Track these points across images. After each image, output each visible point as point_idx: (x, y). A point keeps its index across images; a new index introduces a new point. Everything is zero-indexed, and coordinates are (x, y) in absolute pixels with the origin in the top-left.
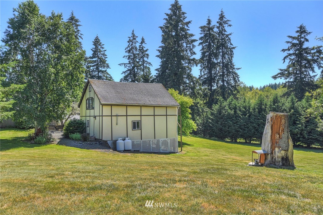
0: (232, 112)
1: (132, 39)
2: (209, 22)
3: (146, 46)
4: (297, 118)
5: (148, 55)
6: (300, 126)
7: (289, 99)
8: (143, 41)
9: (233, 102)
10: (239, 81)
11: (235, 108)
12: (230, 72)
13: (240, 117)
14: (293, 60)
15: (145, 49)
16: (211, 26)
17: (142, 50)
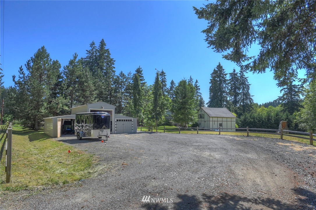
0: (253, 120)
1: (190, 80)
2: (234, 71)
3: (198, 84)
4: (290, 124)
5: (199, 89)
6: (292, 128)
7: (285, 114)
8: (197, 82)
9: (252, 115)
10: (253, 103)
11: (254, 118)
12: (248, 98)
13: (257, 122)
14: (286, 91)
15: (198, 86)
16: (235, 73)
17: (196, 86)
